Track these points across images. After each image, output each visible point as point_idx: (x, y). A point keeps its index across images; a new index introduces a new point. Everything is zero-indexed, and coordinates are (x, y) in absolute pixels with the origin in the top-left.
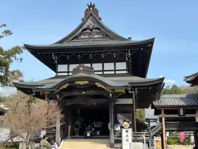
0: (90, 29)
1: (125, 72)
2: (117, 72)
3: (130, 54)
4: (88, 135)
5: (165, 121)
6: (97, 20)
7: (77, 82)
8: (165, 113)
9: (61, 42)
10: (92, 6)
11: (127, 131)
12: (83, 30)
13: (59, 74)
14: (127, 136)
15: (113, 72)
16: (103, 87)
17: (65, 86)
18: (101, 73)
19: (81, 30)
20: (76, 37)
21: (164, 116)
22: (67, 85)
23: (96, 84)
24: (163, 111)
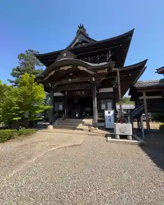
0: (80, 43)
4: (77, 115)
7: (62, 68)
8: (146, 95)
14: (109, 117)
16: (85, 69)
17: (52, 73)
21: (144, 97)
22: (54, 72)
23: (79, 67)
24: (144, 94)
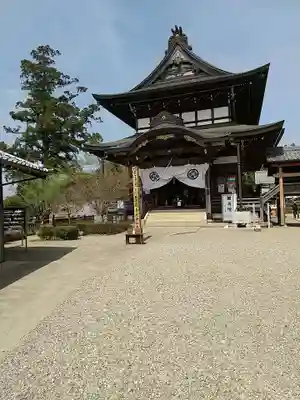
0: (177, 65)
1: (227, 120)
2: (216, 122)
3: (233, 95)
4: (179, 204)
5: (284, 182)
6: (187, 51)
7: (161, 137)
8: (283, 171)
9: (139, 87)
10: (178, 31)
11: (229, 198)
12: (167, 69)
13: (139, 131)
14: (230, 204)
15: (210, 122)
16: (194, 140)
17: (144, 144)
18: (194, 125)
19: (164, 67)
20: (159, 78)
21: (281, 175)
22: (147, 141)
23: (185, 137)
24: (280, 169)
